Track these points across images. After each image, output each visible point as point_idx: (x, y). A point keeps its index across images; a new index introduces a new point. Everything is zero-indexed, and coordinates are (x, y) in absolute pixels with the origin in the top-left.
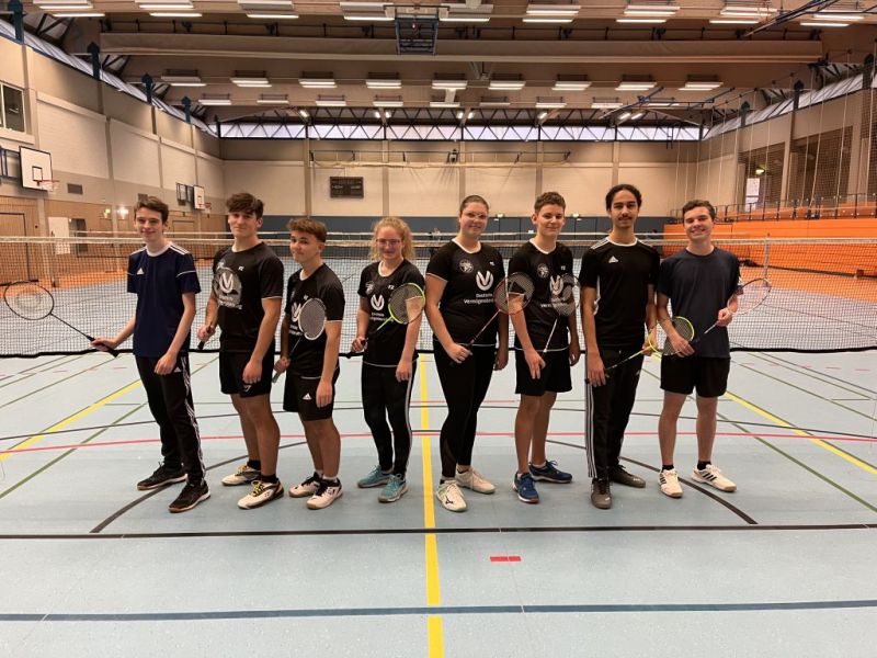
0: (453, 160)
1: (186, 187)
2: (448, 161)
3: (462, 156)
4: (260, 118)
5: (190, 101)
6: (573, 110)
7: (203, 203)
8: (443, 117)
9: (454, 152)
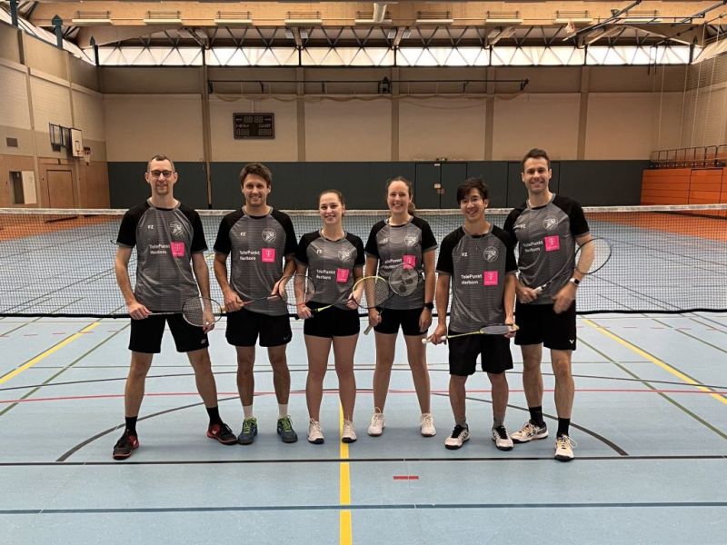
0: (384, 90)
1: (61, 128)
2: (379, 92)
3: (395, 86)
4: (145, 40)
5: (61, 21)
6: (532, 27)
7: (82, 149)
8: (371, 37)
9: (386, 81)
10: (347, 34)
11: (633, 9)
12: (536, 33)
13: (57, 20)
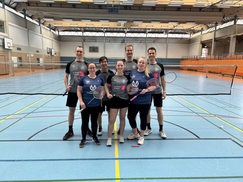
0: (123, 42)
4: (70, 30)
5: (51, 25)
6: (156, 29)
7: (54, 53)
8: (120, 30)
9: (123, 40)
10: (115, 30)
11: (178, 26)
12: (157, 31)
13: (50, 25)
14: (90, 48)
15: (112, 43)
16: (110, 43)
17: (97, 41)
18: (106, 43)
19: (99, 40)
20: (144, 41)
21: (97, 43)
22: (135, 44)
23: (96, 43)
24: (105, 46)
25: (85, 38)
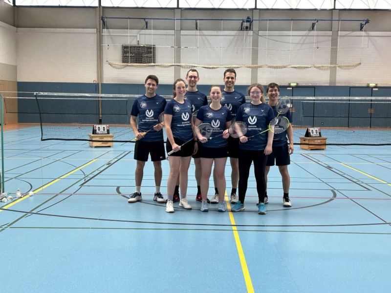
0: (247, 28)
2: (242, 30)
3: (256, 24)
9: (249, 20)
14: (125, 49)
15: (205, 32)
16: (198, 32)
17: (152, 23)
18: (183, 32)
19: (158, 22)
20: (326, 24)
21: (152, 31)
22: (291, 33)
23: (147, 31)
24: (178, 43)
25: (108, 14)
